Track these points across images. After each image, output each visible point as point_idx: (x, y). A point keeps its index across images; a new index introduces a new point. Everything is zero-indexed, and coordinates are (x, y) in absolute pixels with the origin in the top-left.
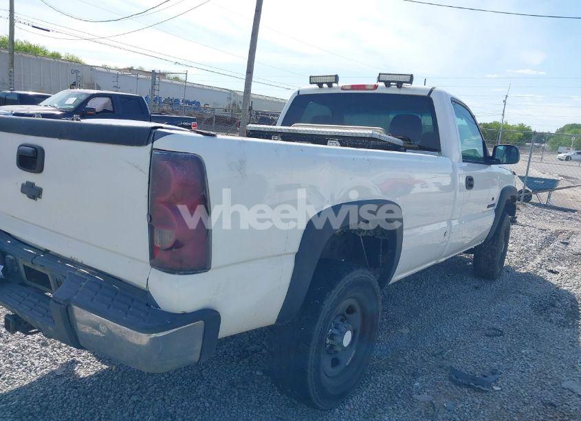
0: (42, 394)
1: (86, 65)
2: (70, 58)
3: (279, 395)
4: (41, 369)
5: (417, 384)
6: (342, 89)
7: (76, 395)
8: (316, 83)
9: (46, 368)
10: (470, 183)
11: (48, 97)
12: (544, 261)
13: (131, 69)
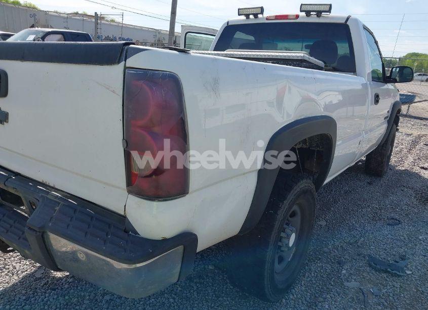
0: (24, 298)
1: (41, 11)
2: (28, 5)
3: (232, 287)
4: (22, 272)
5: (344, 272)
6: (267, 19)
7: (55, 297)
8: (244, 15)
9: (26, 271)
10: (377, 99)
11: (12, 35)
12: (415, 160)
13: (77, 14)
